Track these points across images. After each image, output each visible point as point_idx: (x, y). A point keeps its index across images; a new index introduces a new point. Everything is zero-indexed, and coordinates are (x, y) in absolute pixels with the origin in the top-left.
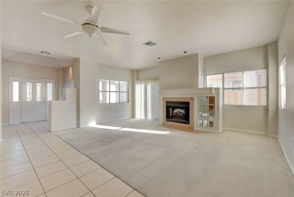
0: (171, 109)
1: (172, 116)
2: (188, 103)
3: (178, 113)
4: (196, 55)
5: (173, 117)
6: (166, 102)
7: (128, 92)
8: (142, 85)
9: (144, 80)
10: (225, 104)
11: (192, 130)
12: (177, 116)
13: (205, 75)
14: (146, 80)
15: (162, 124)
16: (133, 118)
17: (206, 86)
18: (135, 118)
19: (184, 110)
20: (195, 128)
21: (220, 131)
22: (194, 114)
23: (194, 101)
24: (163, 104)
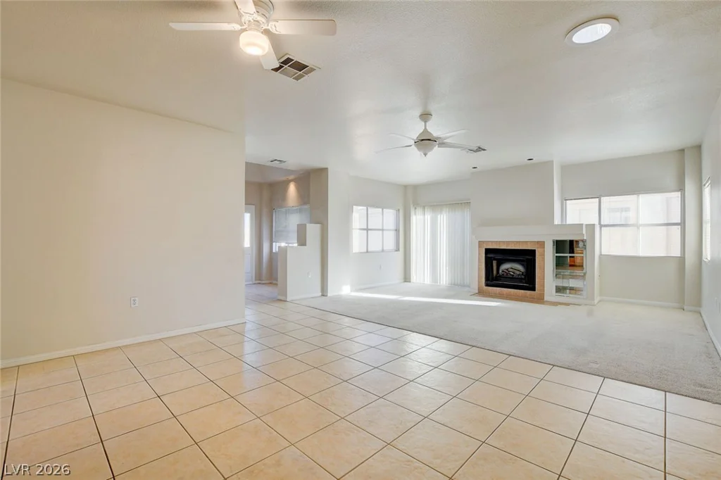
0: (495, 263)
1: (496, 277)
2: (532, 253)
3: (511, 270)
4: (549, 164)
5: (498, 277)
6: (486, 249)
7: (396, 230)
8: (426, 216)
9: (431, 206)
10: (603, 253)
11: (540, 300)
12: (509, 276)
13: (564, 199)
14: (436, 206)
15: (477, 292)
16: (405, 281)
17: (566, 222)
18: (410, 282)
19: (523, 265)
20: (546, 298)
21: (596, 301)
22: (544, 272)
23: (544, 247)
24: (479, 254)
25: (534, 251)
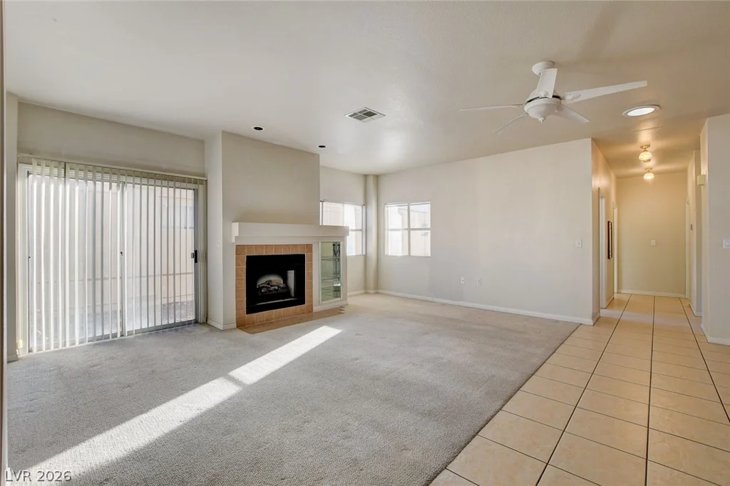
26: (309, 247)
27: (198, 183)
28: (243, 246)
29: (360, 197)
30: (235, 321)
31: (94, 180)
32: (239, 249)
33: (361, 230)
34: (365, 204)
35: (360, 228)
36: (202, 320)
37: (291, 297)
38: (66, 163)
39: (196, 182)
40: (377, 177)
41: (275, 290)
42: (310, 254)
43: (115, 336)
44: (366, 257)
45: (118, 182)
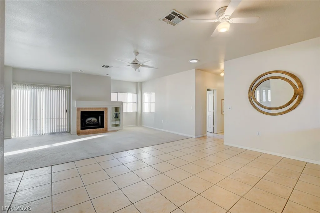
6: (81, 112)
9: (32, 85)
20: (108, 130)
23: (107, 110)
24: (77, 114)
25: (104, 112)
26: (106, 109)
27: (67, 88)
28: (80, 108)
29: (135, 90)
30: (76, 132)
31: (34, 88)
32: (78, 109)
33: (136, 103)
34: (137, 93)
35: (135, 102)
36: (69, 132)
37: (100, 125)
38: (26, 84)
39: (66, 88)
40: (141, 83)
41: (93, 123)
42: (106, 111)
43: (40, 134)
44: (137, 113)
45: (41, 89)
